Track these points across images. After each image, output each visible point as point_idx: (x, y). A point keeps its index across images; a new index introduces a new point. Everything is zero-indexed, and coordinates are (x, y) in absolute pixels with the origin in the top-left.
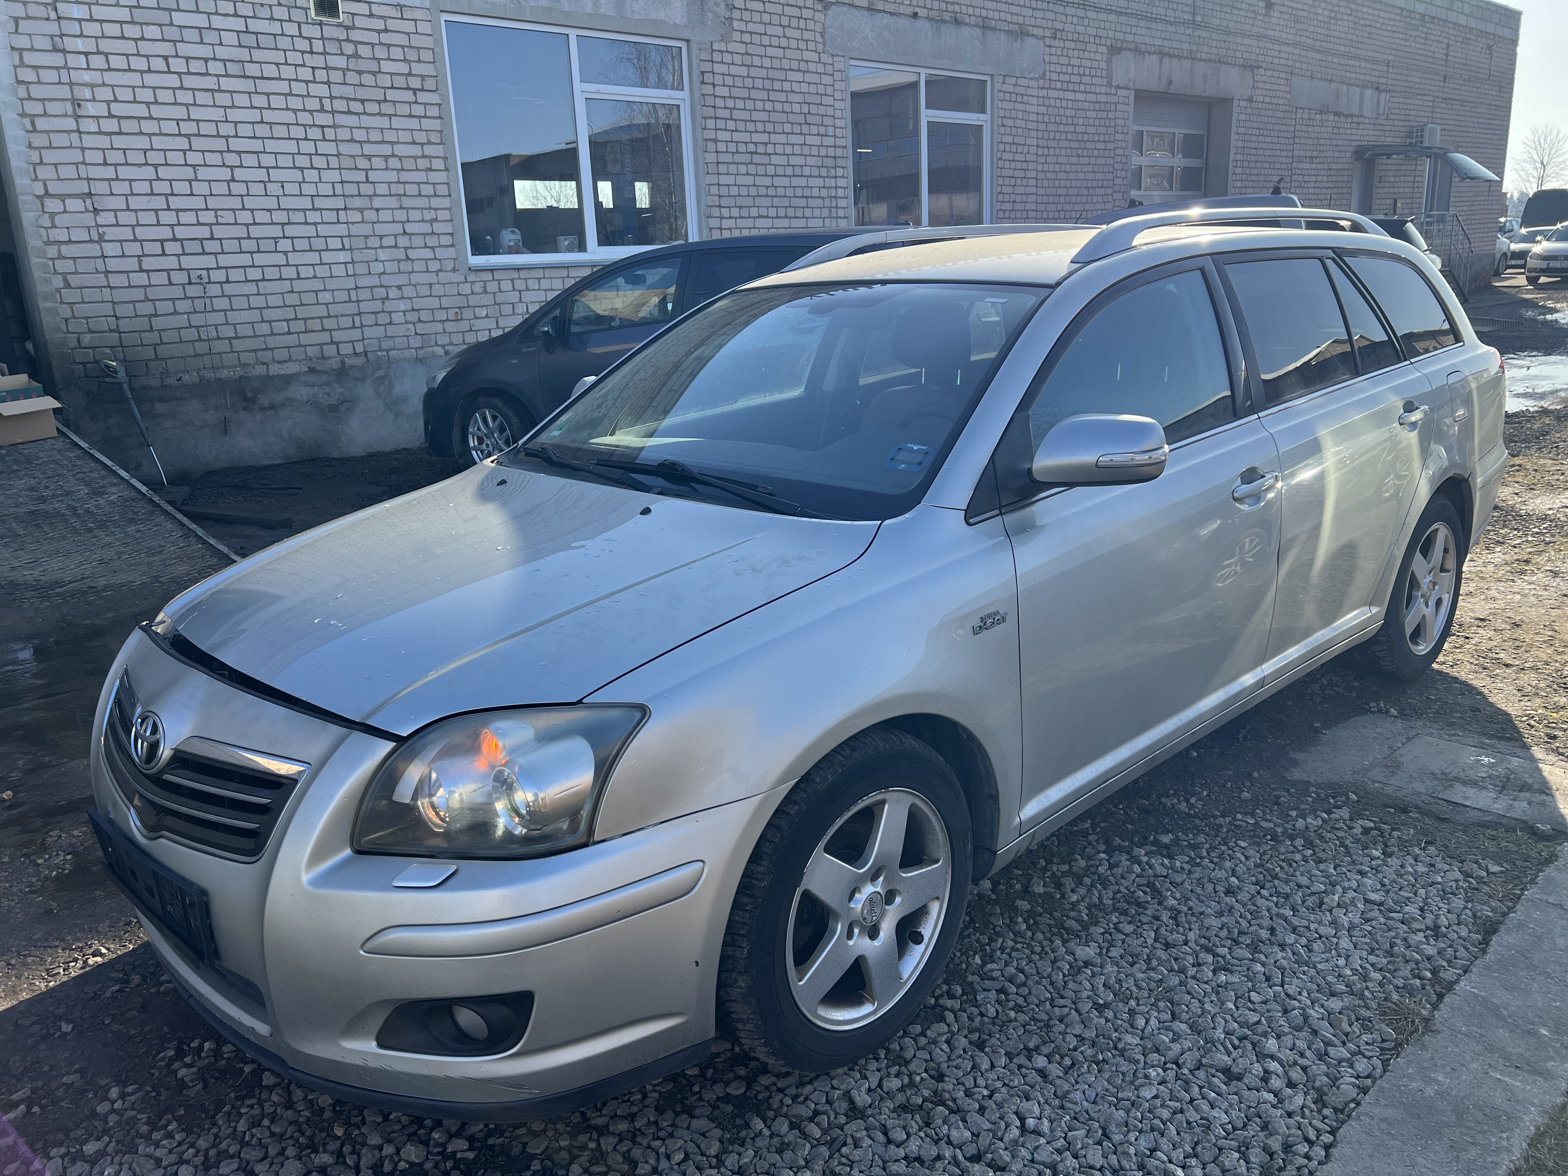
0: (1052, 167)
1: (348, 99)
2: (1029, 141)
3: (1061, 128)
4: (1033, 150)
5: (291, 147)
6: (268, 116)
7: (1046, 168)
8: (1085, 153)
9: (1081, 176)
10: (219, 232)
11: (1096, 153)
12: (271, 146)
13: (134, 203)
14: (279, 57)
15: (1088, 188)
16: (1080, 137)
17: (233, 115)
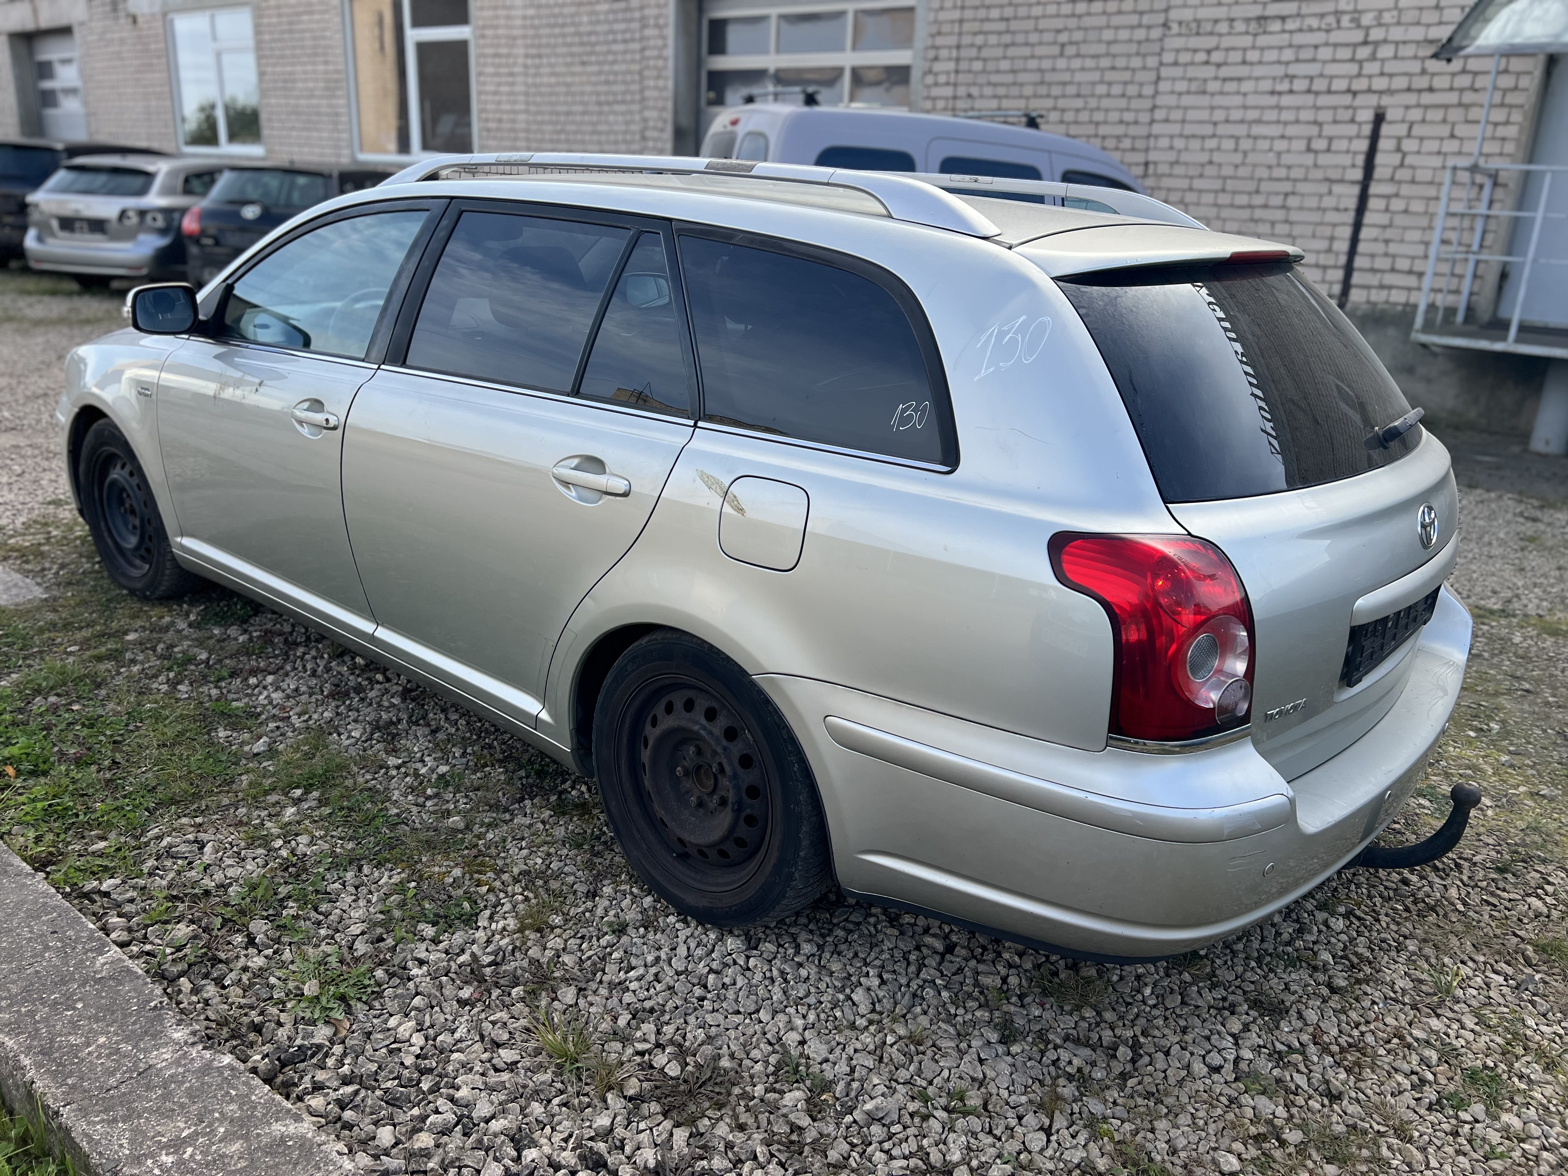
0: (546, 80)
2: (515, 51)
3: (557, 31)
4: (521, 61)
7: (538, 80)
8: (593, 58)
9: (588, 88)
11: (610, 58)
14: (125, 48)
15: (599, 103)
16: (585, 39)
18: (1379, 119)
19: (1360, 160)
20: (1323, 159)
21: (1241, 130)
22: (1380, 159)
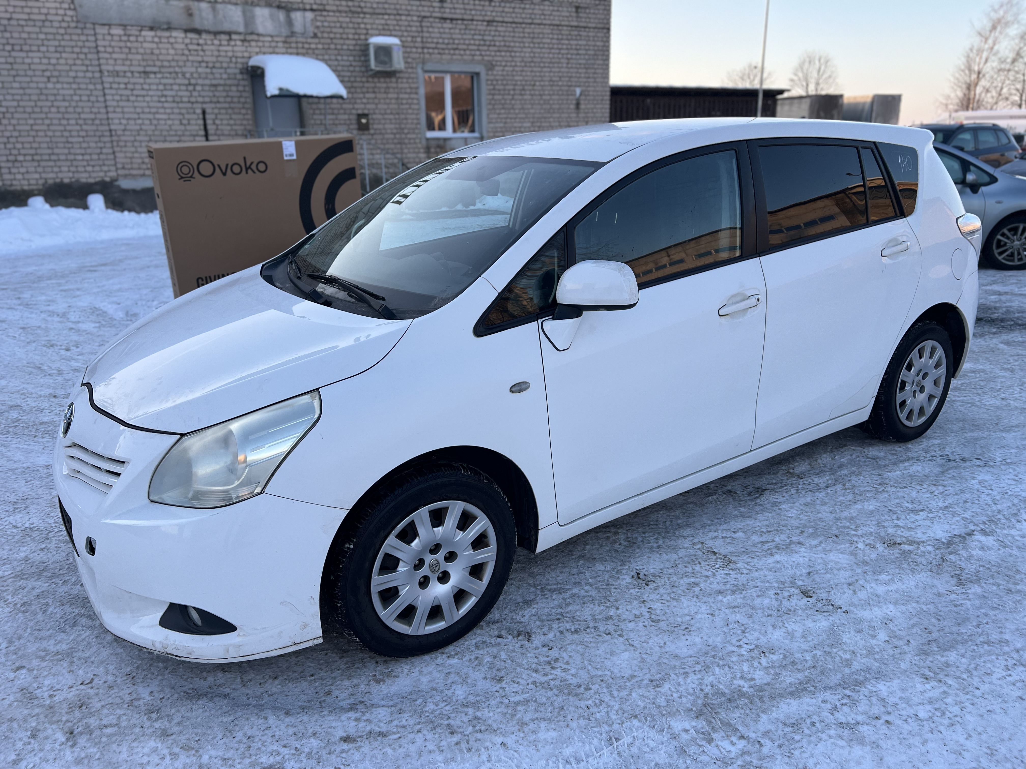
18: (204, 113)
19: (202, 127)
20: (188, 127)
21: (151, 116)
22: (209, 127)
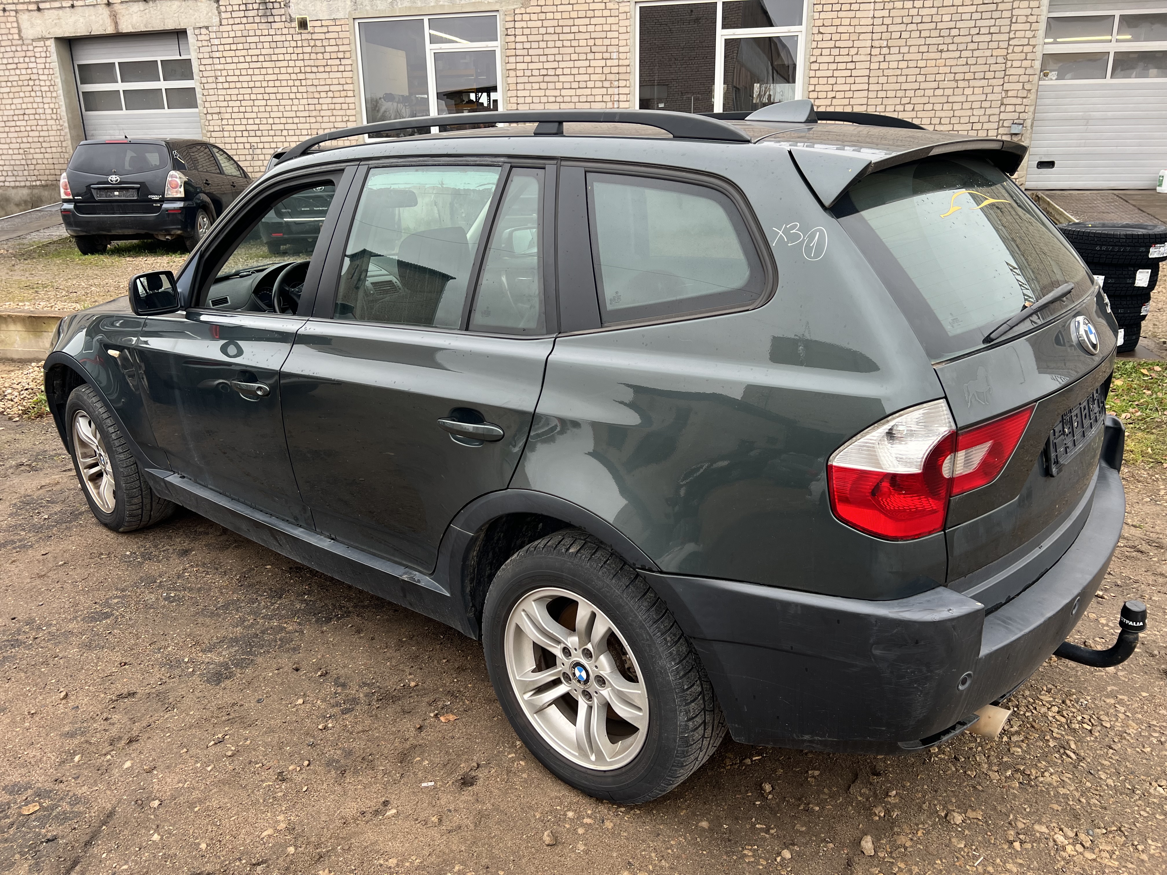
0: (894, 65)
1: (311, 66)
2: (859, 44)
4: (865, 51)
5: (288, 90)
6: (280, 77)
9: (945, 70)
10: (262, 127)
12: (281, 90)
13: (234, 116)
14: (284, 50)
15: (955, 80)
16: (945, 33)
17: (267, 78)
